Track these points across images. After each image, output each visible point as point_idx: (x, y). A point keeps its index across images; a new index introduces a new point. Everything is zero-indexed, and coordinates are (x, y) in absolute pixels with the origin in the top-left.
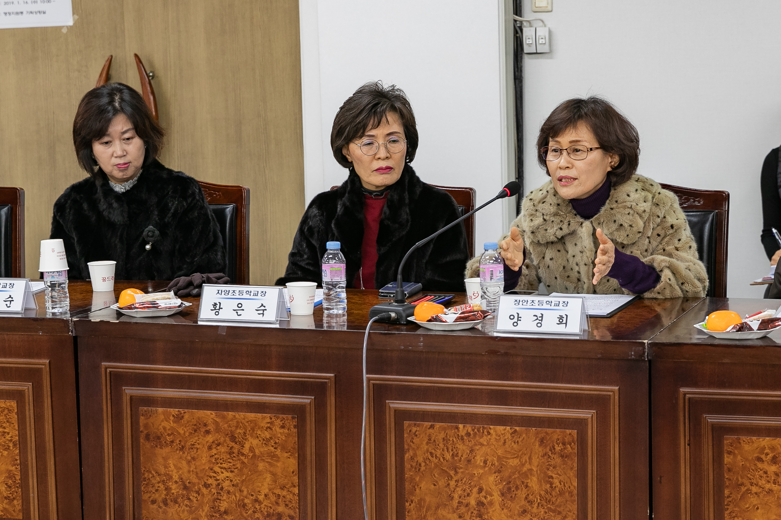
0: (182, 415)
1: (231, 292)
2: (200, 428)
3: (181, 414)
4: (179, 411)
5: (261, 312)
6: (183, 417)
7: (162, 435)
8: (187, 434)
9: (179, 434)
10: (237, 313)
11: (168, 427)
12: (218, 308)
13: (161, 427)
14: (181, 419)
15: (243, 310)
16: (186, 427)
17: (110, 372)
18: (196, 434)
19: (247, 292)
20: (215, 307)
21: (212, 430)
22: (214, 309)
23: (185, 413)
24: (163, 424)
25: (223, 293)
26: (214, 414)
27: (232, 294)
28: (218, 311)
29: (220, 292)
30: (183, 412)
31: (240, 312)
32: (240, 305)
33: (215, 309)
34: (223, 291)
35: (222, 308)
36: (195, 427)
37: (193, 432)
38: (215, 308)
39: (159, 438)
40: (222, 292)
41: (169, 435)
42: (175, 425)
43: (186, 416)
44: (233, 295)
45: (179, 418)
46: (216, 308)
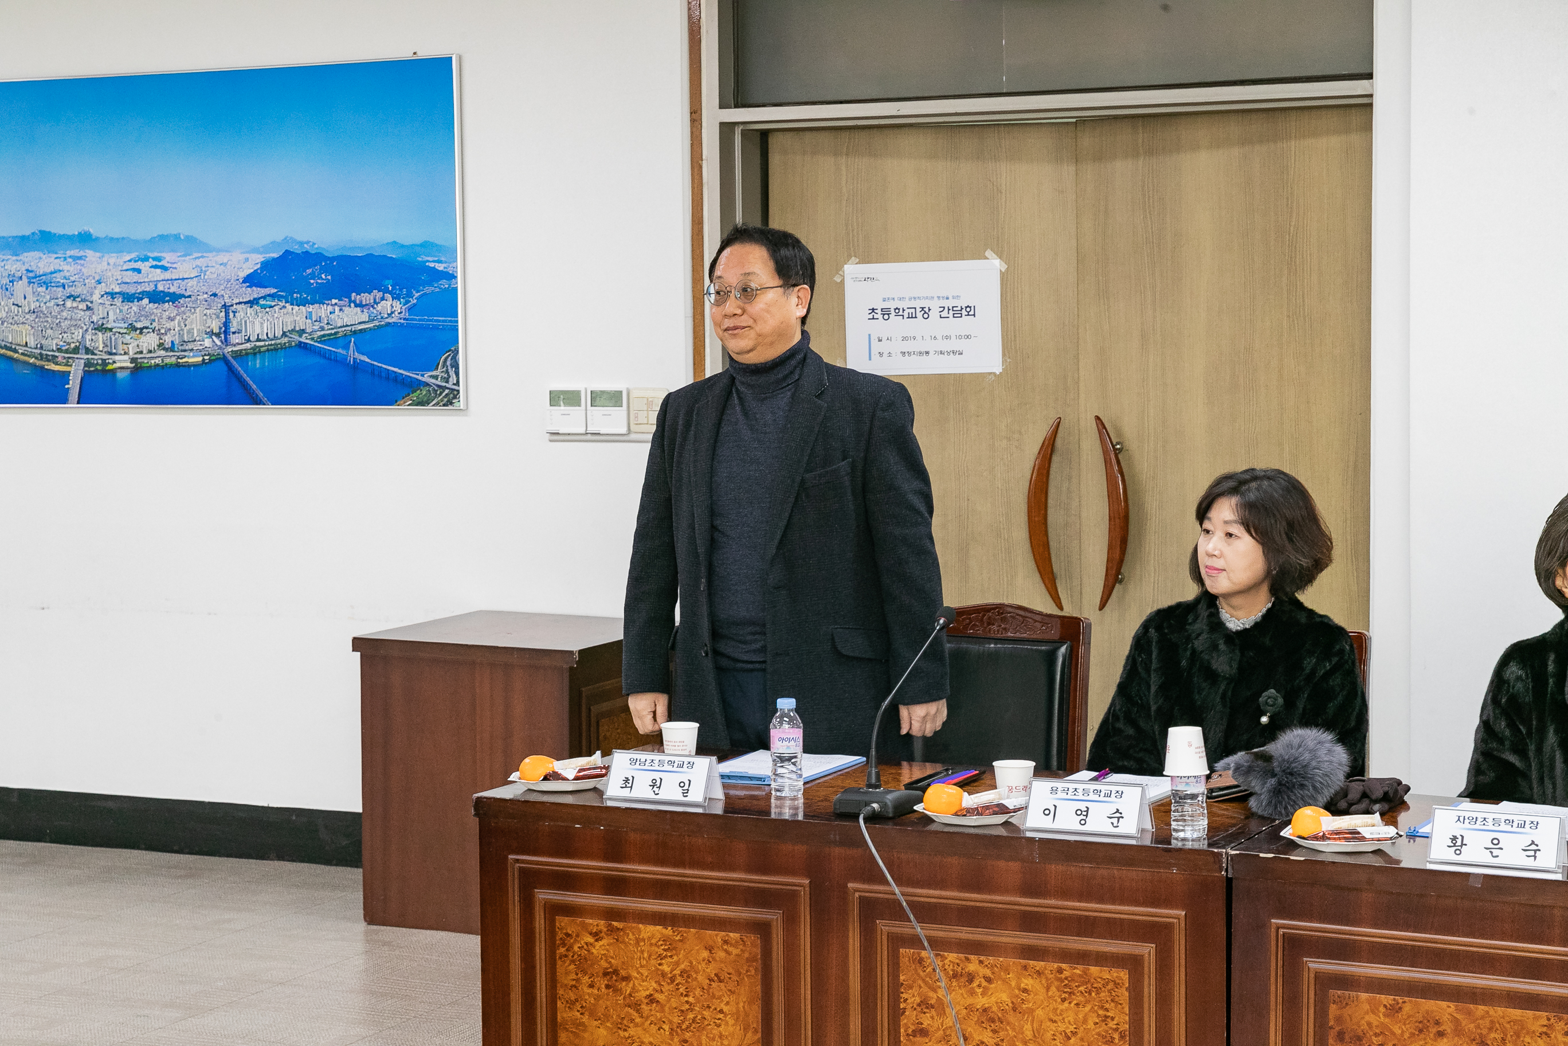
0: (1400, 1005)
1: (1480, 820)
2: (1428, 1027)
3: (1398, 1003)
4: (1394, 1000)
5: (1532, 853)
6: (1400, 1008)
7: (1364, 1034)
8: (1406, 1035)
9: (1393, 1033)
10: (1491, 852)
11: (1375, 1023)
12: (1459, 843)
13: (1363, 1022)
14: (1397, 1012)
15: (1502, 849)
16: (1405, 1024)
17: (1284, 934)
18: (1422, 1036)
19: (1507, 822)
20: (1454, 842)
21: (1449, 1031)
22: (1453, 845)
23: (1404, 1002)
24: (1367, 1018)
25: (1467, 821)
26: (1452, 1007)
27: (1482, 823)
28: (1460, 848)
29: (1462, 819)
30: (1401, 1001)
31: (1496, 852)
32: (1495, 842)
33: (1455, 846)
34: (1466, 818)
35: (1466, 845)
36: (1420, 1026)
37: (1417, 1033)
38: (1455, 844)
39: (1359, 1039)
40: (1464, 819)
41: (1376, 1035)
42: (1387, 1020)
43: (1407, 1008)
44: (1484, 824)
45: (1394, 1010)
46: (1457, 844)
